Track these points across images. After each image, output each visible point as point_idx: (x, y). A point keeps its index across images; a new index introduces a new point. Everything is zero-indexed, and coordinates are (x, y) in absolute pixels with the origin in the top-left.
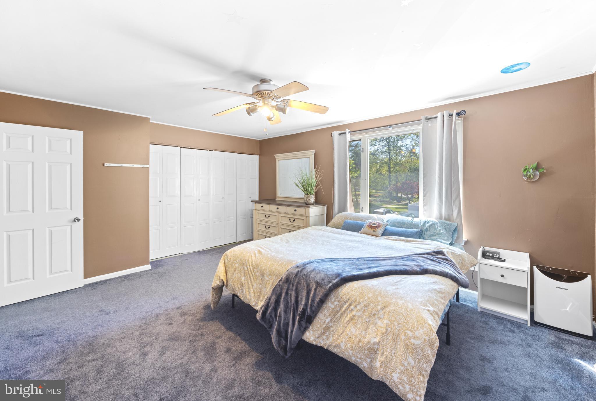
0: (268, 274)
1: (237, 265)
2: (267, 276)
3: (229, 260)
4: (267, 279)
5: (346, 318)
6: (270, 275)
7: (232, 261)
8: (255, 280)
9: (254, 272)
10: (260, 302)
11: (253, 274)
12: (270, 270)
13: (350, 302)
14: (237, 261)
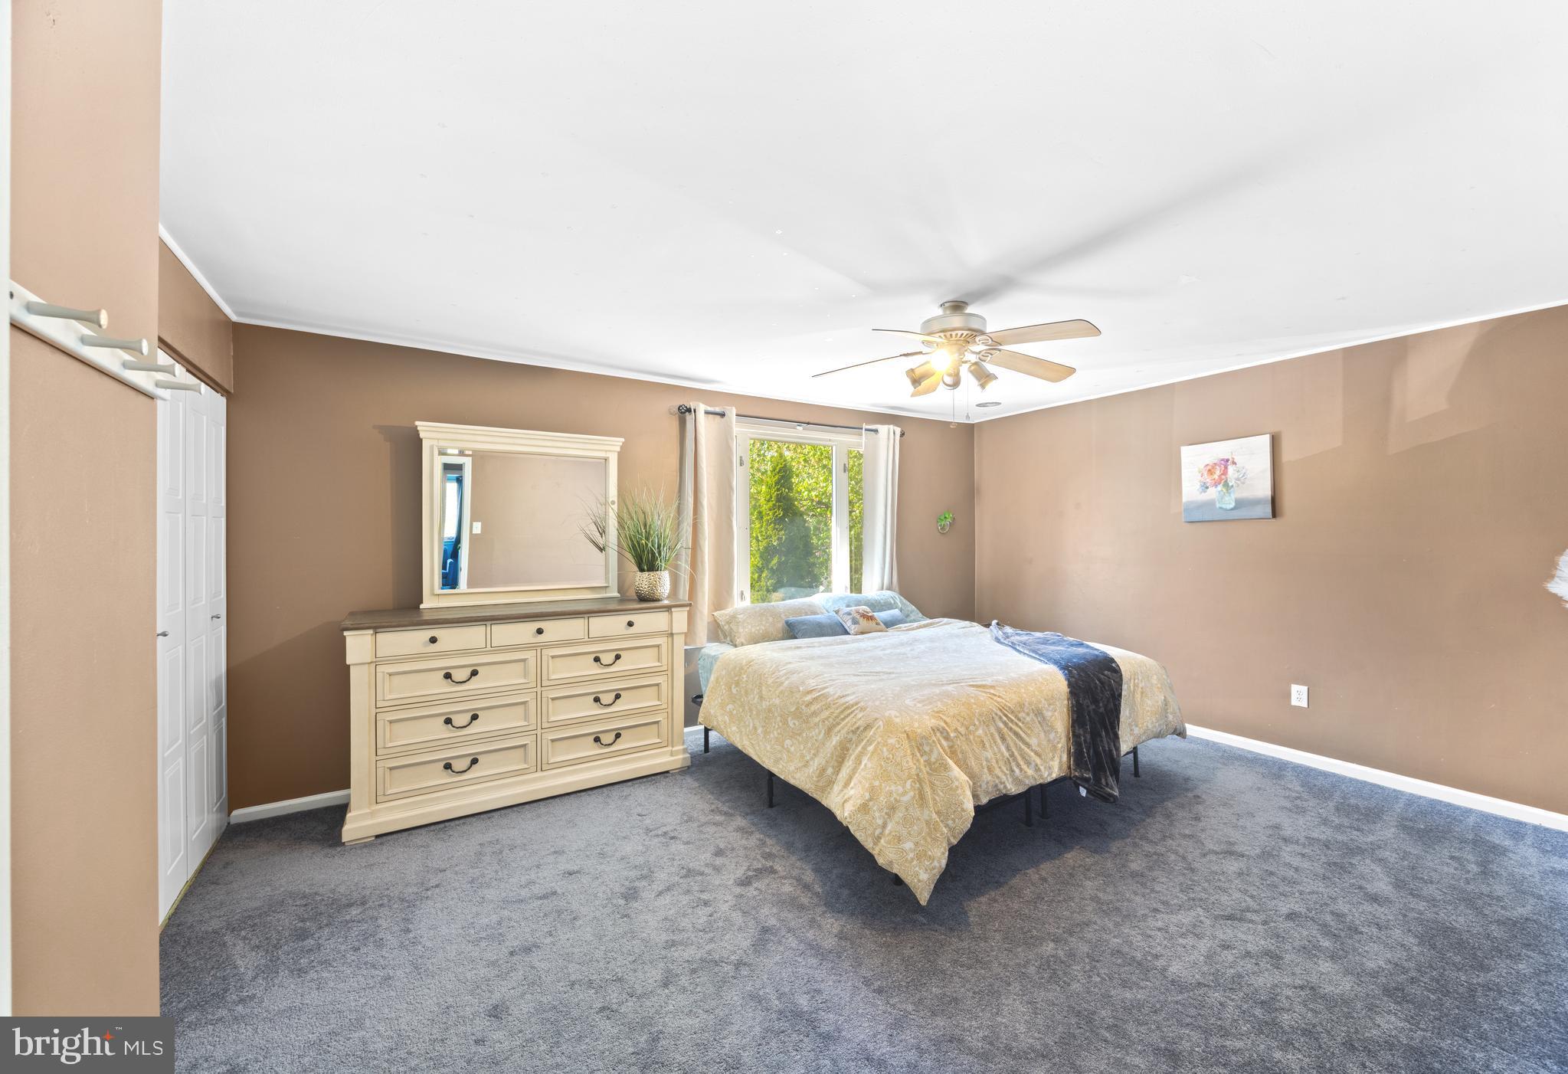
0: (1047, 706)
1: (980, 732)
2: (1047, 710)
3: (955, 734)
4: (1050, 714)
5: (1138, 696)
6: (1050, 705)
7: (963, 733)
8: (1029, 732)
9: (1019, 720)
10: (1051, 763)
11: (1020, 724)
12: (1046, 697)
13: (1132, 677)
14: (975, 725)
